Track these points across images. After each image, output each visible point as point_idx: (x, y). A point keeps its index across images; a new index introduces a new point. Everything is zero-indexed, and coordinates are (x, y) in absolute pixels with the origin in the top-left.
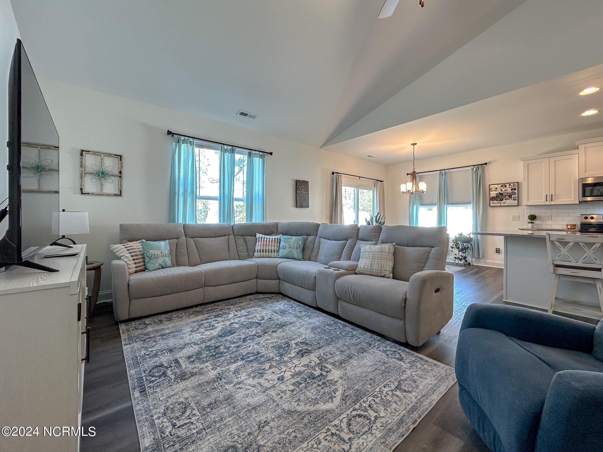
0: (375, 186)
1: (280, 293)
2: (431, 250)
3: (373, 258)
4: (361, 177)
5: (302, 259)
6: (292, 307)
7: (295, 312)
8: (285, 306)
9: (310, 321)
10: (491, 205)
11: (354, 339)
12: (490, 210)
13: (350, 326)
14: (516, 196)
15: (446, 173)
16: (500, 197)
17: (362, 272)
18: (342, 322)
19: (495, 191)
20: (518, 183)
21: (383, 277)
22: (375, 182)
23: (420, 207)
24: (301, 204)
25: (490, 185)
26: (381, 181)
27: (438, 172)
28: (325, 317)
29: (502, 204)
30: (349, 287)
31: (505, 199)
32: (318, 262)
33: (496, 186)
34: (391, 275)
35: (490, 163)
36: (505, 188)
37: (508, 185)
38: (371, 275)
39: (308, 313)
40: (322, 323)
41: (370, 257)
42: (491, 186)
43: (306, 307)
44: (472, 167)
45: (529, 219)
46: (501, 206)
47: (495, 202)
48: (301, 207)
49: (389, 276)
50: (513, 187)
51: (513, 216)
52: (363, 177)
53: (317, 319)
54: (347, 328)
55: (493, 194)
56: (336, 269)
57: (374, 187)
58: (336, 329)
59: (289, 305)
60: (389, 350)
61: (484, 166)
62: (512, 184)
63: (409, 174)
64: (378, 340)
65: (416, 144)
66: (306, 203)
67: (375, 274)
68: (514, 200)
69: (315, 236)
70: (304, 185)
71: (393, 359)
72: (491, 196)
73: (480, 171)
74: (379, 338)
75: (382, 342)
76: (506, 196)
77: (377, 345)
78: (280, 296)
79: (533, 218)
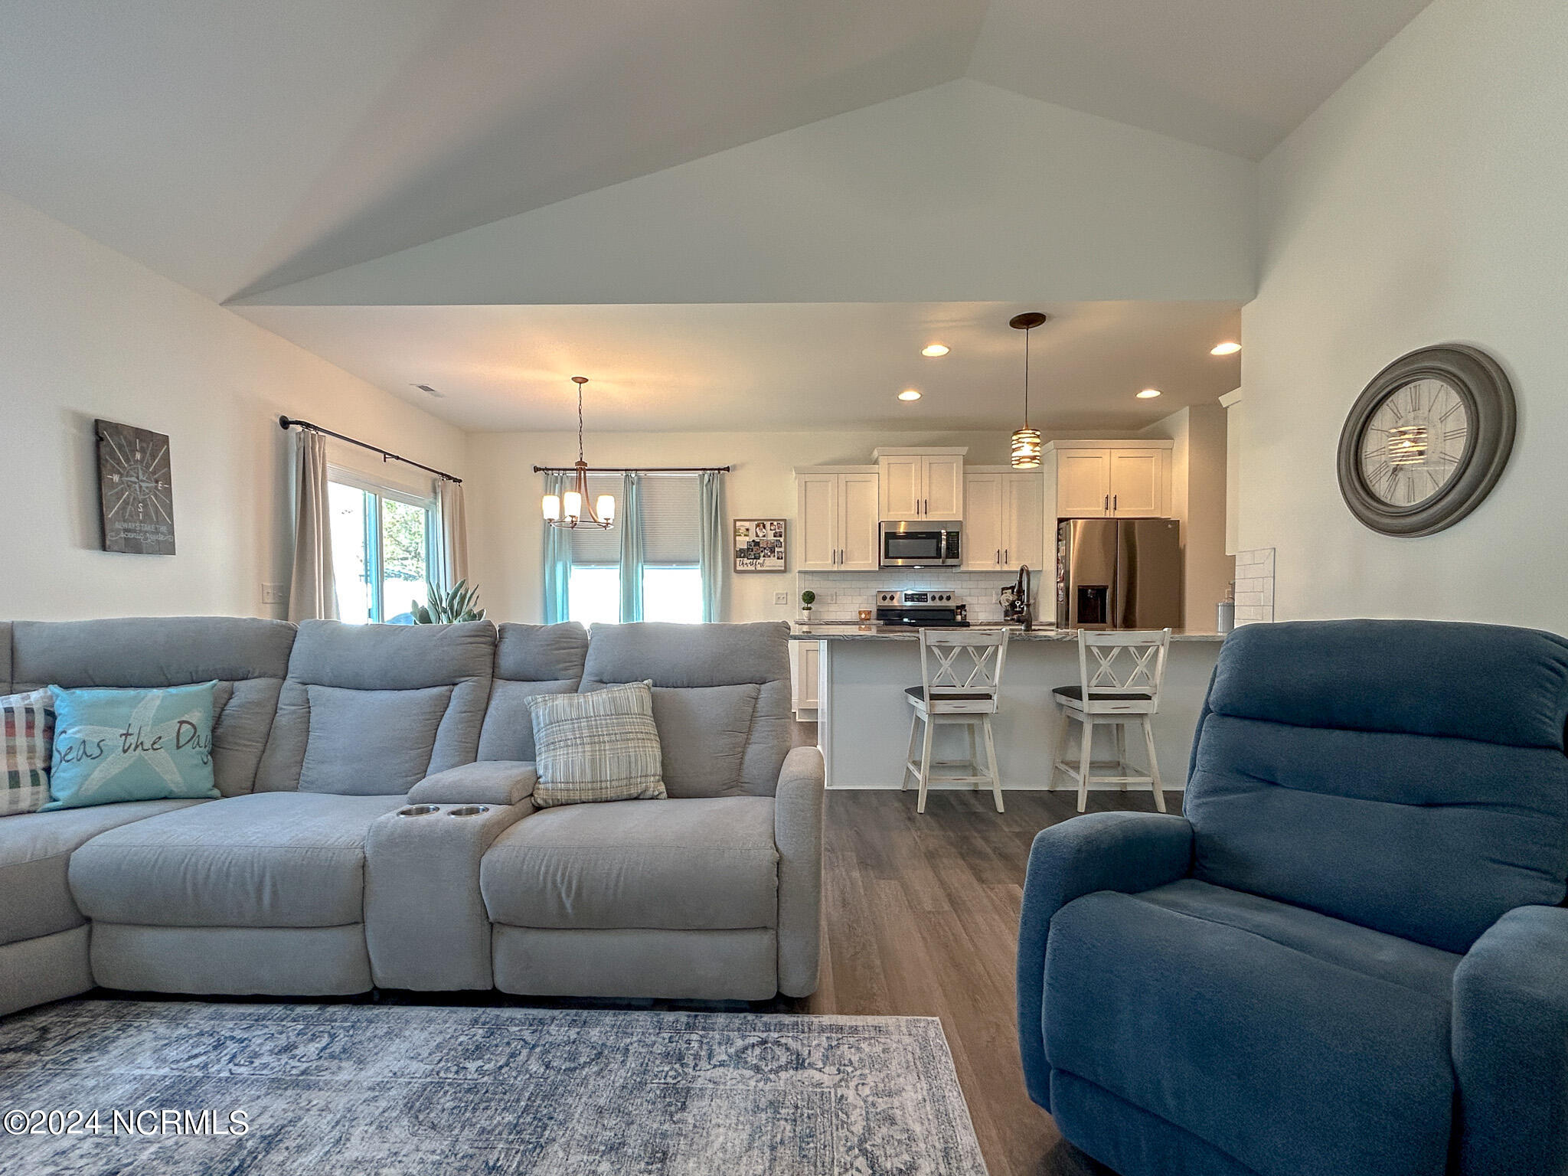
0: (435, 492)
1: (98, 993)
2: (760, 690)
3: (595, 740)
4: (393, 456)
5: (216, 792)
6: (218, 1046)
7: (257, 1063)
8: (172, 1053)
9: (371, 1074)
10: (739, 568)
11: (614, 1066)
12: (735, 579)
13: (556, 1013)
14: (782, 549)
15: (639, 479)
16: (753, 550)
17: (562, 796)
18: (519, 1013)
19: (745, 535)
20: (785, 520)
21: (637, 798)
22: (434, 481)
23: (572, 567)
24: (131, 535)
25: (735, 521)
26: (455, 480)
27: (621, 475)
28: (431, 1021)
29: (759, 568)
30: (557, 870)
31: (764, 556)
32: (307, 789)
33: (747, 524)
34: (662, 787)
35: (735, 467)
36: (764, 530)
37: (768, 524)
38: (595, 802)
39: (333, 1036)
40: (437, 1056)
41: (581, 738)
42: (738, 524)
43: (299, 1010)
44: (701, 472)
45: (804, 600)
46: (756, 572)
47: (746, 560)
48: (134, 547)
49: (656, 793)
50: (777, 531)
51: (777, 594)
52: (398, 458)
53: (397, 1046)
54: (553, 1029)
55: (742, 542)
56: (464, 806)
57: (432, 495)
58: (513, 1055)
59: (190, 1037)
60: (746, 1048)
61: (724, 474)
62: (775, 523)
63: (540, 469)
64: (690, 1028)
65: (587, 380)
66: (157, 532)
67: (610, 794)
68: (778, 558)
69: (274, 680)
70: (143, 451)
71: (783, 1075)
72: (739, 546)
73: (716, 485)
74: (683, 1017)
75: (704, 1029)
76: (765, 549)
77: (701, 1047)
78: (100, 1006)
79: (809, 597)
